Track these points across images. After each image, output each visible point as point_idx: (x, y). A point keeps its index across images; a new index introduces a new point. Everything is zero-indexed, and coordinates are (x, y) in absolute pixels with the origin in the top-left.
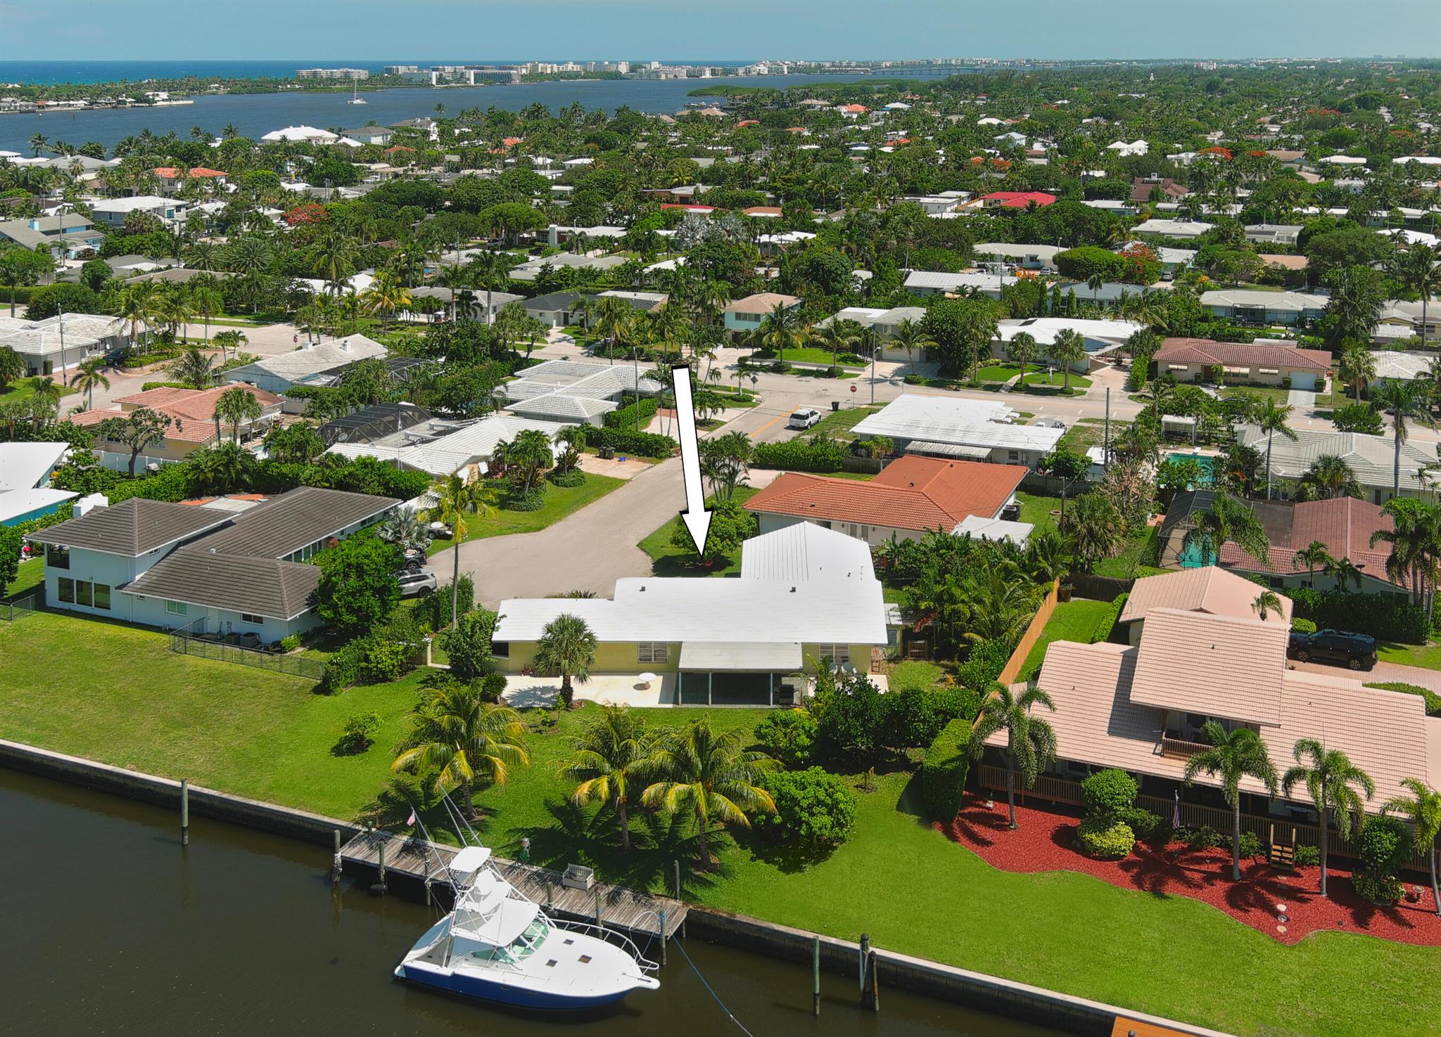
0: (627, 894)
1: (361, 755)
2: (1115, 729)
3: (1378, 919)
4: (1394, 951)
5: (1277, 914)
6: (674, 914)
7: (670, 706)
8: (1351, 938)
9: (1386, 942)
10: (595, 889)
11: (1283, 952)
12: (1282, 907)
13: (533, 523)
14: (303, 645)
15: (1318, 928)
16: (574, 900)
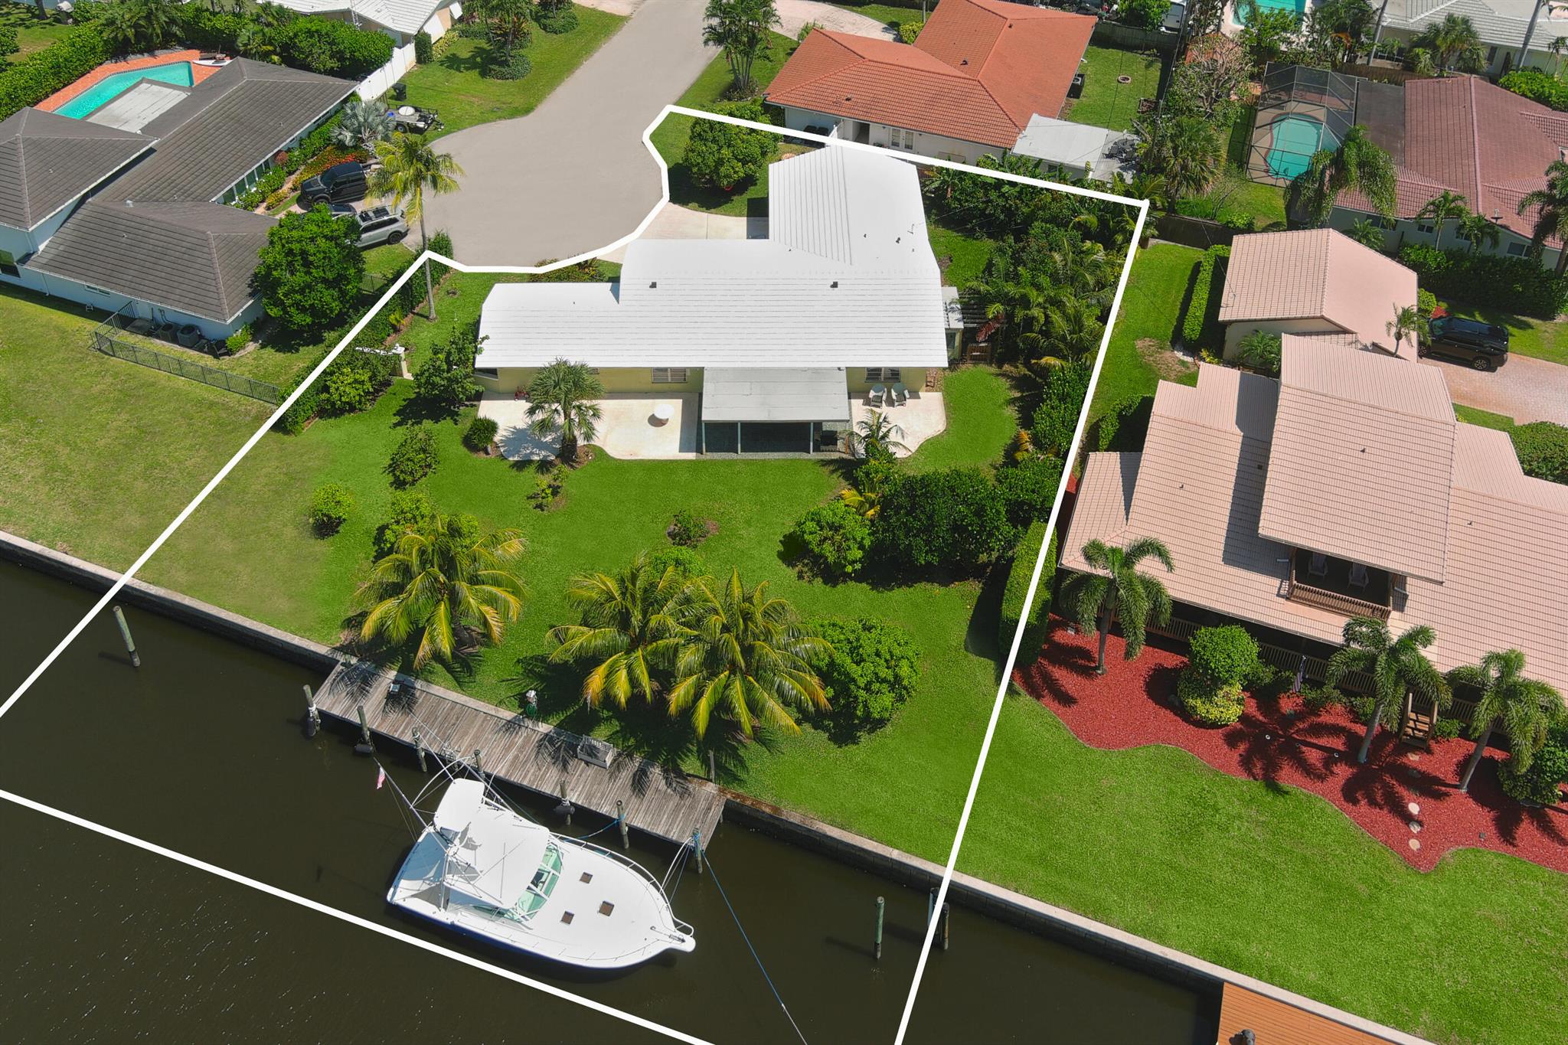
0: (656, 772)
1: (331, 539)
2: (1233, 556)
3: (1527, 830)
4: (1544, 884)
5: (1408, 818)
6: (709, 809)
7: (692, 456)
8: (1494, 858)
9: (1536, 869)
10: (617, 765)
11: (1417, 884)
12: (1414, 808)
13: (519, 101)
14: (254, 340)
15: (1457, 843)
16: (592, 786)
